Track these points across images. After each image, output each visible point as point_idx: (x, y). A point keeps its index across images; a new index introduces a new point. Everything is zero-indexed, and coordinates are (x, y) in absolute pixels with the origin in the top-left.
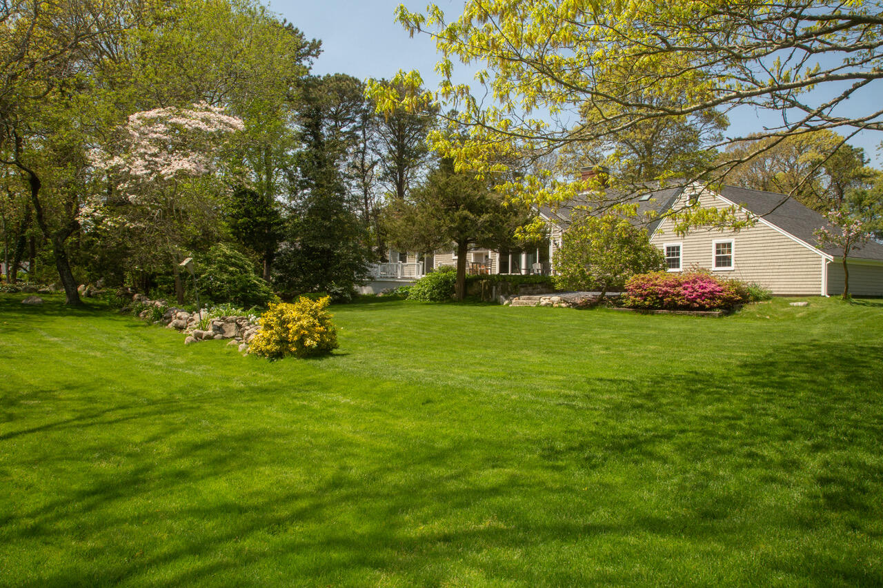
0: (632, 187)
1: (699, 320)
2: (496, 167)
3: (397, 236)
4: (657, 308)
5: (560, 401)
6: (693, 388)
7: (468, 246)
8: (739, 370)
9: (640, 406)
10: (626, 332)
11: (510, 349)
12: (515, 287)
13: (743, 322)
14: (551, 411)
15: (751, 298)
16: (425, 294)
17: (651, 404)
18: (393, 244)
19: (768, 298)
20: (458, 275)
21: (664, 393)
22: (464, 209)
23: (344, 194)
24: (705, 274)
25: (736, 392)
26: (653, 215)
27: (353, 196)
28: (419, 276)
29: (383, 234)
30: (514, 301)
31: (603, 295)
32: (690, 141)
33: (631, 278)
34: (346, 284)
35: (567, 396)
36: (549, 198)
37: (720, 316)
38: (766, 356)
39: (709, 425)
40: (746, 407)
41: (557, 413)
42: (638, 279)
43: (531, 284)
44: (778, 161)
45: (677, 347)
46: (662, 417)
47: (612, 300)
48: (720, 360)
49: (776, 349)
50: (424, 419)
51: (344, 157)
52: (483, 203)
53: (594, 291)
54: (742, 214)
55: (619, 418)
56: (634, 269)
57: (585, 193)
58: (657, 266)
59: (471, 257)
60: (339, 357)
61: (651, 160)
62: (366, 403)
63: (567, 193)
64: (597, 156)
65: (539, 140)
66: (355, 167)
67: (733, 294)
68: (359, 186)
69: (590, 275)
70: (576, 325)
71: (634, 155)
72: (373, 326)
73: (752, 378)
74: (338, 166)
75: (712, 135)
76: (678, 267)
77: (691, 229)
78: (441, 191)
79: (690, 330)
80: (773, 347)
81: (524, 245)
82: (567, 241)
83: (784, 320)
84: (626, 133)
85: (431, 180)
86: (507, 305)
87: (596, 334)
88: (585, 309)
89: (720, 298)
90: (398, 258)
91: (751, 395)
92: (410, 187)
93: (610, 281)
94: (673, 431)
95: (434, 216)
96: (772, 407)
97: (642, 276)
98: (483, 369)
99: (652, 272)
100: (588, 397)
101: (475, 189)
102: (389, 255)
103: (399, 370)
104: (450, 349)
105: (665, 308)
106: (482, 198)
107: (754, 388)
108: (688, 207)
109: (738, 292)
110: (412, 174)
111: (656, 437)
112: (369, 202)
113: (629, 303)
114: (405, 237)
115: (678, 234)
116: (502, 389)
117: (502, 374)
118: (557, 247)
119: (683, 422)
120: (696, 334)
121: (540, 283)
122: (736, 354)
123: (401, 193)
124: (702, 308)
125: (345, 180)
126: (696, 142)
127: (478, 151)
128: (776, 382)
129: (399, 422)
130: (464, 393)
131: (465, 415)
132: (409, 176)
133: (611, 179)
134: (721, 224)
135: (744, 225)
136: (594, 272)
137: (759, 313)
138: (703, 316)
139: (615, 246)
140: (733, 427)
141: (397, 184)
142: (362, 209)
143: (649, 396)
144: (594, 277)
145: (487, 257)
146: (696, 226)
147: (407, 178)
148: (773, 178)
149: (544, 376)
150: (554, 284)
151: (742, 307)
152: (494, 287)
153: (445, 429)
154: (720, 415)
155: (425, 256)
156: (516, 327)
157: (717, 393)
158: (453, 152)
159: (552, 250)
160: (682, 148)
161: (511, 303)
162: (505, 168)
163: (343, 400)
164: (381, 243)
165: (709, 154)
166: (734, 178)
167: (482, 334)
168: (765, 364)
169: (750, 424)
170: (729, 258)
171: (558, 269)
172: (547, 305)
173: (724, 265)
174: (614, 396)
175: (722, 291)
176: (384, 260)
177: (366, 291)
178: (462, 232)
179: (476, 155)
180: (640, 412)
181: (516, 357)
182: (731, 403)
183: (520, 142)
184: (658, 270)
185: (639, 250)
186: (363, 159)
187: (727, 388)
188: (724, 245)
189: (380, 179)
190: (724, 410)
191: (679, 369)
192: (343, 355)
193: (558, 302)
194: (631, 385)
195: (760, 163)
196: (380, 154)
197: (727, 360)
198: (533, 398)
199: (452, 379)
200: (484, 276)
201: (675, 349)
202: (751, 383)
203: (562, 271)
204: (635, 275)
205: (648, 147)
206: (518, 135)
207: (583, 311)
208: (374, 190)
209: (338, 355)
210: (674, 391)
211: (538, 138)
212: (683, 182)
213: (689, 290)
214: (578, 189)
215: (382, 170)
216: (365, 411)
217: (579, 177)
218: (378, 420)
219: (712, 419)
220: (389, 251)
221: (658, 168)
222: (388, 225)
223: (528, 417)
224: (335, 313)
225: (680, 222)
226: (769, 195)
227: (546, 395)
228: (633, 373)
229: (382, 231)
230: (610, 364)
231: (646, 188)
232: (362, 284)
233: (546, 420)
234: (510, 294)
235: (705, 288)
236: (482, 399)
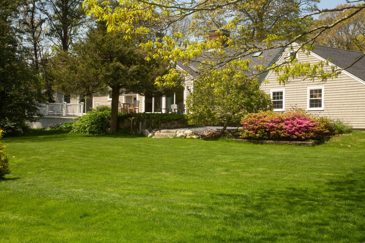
0: (245, 47)
1: (297, 148)
2: (141, 30)
3: (62, 81)
4: (265, 139)
5: (190, 212)
6: (292, 201)
7: (121, 90)
8: (327, 187)
9: (251, 215)
10: (242, 157)
11: (152, 171)
12: (157, 123)
13: (330, 150)
14: (183, 220)
15: (337, 131)
16: (85, 128)
17: (260, 214)
18: (58, 88)
19: (350, 131)
20: (111, 114)
21: (269, 205)
22: (117, 61)
23: (16, 46)
24: (302, 113)
25: (324, 203)
26: (261, 68)
27: (24, 48)
28: (81, 114)
29: (50, 80)
30: (156, 134)
31: (225, 129)
32: (292, 11)
33: (246, 116)
34: (18, 120)
35: (195, 208)
36: (182, 55)
37: (313, 145)
38: (348, 176)
39: (303, 230)
40: (332, 215)
41: (187, 221)
42: (251, 117)
43: (169, 121)
44: (359, 26)
45: (281, 169)
46: (268, 223)
47: (231, 133)
48: (313, 179)
49: (356, 171)
50: (81, 230)
51: (16, 14)
52: (132, 57)
53: (218, 126)
54: (329, 67)
55: (235, 225)
56: (248, 109)
57: (209, 51)
58: (266, 107)
59: (122, 99)
60: (10, 181)
61: (262, 25)
62: (33, 218)
63: (195, 51)
64: (221, 21)
65: (173, 9)
66: (25, 23)
67: (323, 128)
68: (29, 40)
69: (214, 114)
70: (204, 152)
71: (249, 21)
72: (41, 154)
73: (336, 193)
74: (10, 22)
75: (309, 6)
76: (281, 107)
77: (290, 79)
78: (99, 46)
79: (290, 156)
80: (353, 169)
81: (164, 90)
82: (197, 87)
83: (361, 148)
84: (243, 4)
85: (90, 37)
86: (151, 137)
87: (219, 159)
88: (211, 140)
89: (313, 131)
90: (63, 99)
91: (336, 206)
92: (73, 42)
93: (230, 118)
94: (276, 235)
95: (93, 66)
96: (352, 215)
97: (254, 114)
98: (130, 188)
99: (261, 111)
100: (212, 209)
101: (125, 45)
102: (55, 97)
103: (62, 190)
104: (104, 172)
105: (272, 139)
106: (131, 52)
107: (338, 200)
108: (288, 63)
109: (326, 127)
110: (75, 31)
111: (263, 239)
112: (38, 53)
113: (245, 135)
114: (69, 83)
115: (280, 83)
116: (145, 203)
117: (145, 191)
118: (190, 92)
119: (284, 227)
120: (294, 159)
121: (176, 120)
122: (325, 174)
123: (65, 47)
124: (299, 139)
125: (17, 34)
126: (297, 12)
127: (125, 16)
128: (355, 196)
129: (60, 233)
130: (115, 208)
131: (115, 225)
132: (72, 33)
133: (230, 41)
134: (313, 75)
135: (330, 76)
136: (218, 112)
137: (343, 143)
138: (300, 145)
139: (234, 91)
140: (321, 231)
141: (62, 39)
142: (33, 59)
143: (258, 207)
144: (218, 115)
145: (135, 99)
146: (293, 77)
147: (70, 35)
148: (355, 39)
149: (178, 192)
150: (187, 120)
151: (329, 138)
152: (141, 123)
153: (98, 238)
154: (312, 222)
155: (86, 98)
156: (157, 154)
157: (310, 204)
158: (105, 17)
159: (186, 94)
160: (286, 16)
161: (154, 135)
162: (147, 30)
163: (12, 217)
164: (49, 87)
165: (307, 21)
166: (325, 39)
167: (131, 160)
168: (347, 182)
169: (335, 229)
170: (320, 101)
171: (191, 109)
172: (182, 136)
173: (316, 106)
174: (232, 208)
175: (314, 126)
176: (51, 101)
177: (36, 126)
178: (115, 79)
179: (124, 19)
180: (251, 220)
181: (157, 178)
182: (320, 212)
183: (158, 10)
184: (266, 110)
185: (252, 94)
186: (33, 17)
187: (318, 201)
188: (316, 91)
189: (47, 34)
190: (315, 218)
191: (282, 186)
192: (14, 179)
193: (190, 135)
194: (244, 199)
195: (345, 28)
196: (47, 14)
197: (318, 179)
198: (169, 210)
199: (106, 196)
200: (133, 114)
201: (279, 171)
202: (336, 196)
203: (194, 110)
204: (249, 114)
205: (260, 15)
206: (157, 5)
207: (209, 142)
208: (42, 43)
209: (9, 179)
210: (277, 203)
211: (172, 7)
212: (284, 43)
213: (290, 125)
214: (204, 48)
215: (49, 27)
216: (31, 225)
217: (207, 38)
218: (42, 233)
219: (306, 225)
220: (56, 94)
221: (267, 31)
222: (55, 72)
223: (165, 226)
224: (8, 144)
225: (282, 74)
226: (351, 53)
227: (179, 207)
228: (246, 190)
229: (49, 77)
230: (229, 183)
231: (256, 47)
232: (33, 120)
233: (179, 228)
234: (153, 128)
235: (302, 124)
236: (128, 211)
